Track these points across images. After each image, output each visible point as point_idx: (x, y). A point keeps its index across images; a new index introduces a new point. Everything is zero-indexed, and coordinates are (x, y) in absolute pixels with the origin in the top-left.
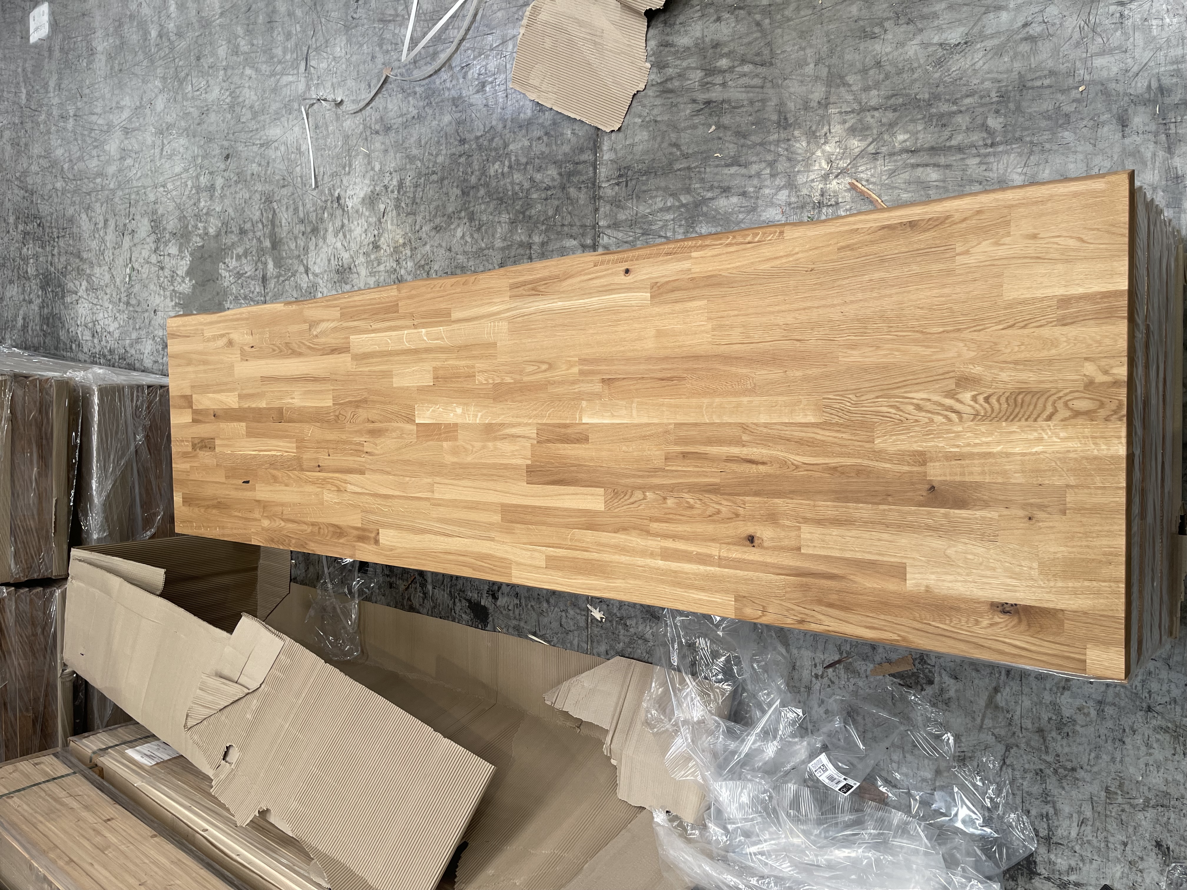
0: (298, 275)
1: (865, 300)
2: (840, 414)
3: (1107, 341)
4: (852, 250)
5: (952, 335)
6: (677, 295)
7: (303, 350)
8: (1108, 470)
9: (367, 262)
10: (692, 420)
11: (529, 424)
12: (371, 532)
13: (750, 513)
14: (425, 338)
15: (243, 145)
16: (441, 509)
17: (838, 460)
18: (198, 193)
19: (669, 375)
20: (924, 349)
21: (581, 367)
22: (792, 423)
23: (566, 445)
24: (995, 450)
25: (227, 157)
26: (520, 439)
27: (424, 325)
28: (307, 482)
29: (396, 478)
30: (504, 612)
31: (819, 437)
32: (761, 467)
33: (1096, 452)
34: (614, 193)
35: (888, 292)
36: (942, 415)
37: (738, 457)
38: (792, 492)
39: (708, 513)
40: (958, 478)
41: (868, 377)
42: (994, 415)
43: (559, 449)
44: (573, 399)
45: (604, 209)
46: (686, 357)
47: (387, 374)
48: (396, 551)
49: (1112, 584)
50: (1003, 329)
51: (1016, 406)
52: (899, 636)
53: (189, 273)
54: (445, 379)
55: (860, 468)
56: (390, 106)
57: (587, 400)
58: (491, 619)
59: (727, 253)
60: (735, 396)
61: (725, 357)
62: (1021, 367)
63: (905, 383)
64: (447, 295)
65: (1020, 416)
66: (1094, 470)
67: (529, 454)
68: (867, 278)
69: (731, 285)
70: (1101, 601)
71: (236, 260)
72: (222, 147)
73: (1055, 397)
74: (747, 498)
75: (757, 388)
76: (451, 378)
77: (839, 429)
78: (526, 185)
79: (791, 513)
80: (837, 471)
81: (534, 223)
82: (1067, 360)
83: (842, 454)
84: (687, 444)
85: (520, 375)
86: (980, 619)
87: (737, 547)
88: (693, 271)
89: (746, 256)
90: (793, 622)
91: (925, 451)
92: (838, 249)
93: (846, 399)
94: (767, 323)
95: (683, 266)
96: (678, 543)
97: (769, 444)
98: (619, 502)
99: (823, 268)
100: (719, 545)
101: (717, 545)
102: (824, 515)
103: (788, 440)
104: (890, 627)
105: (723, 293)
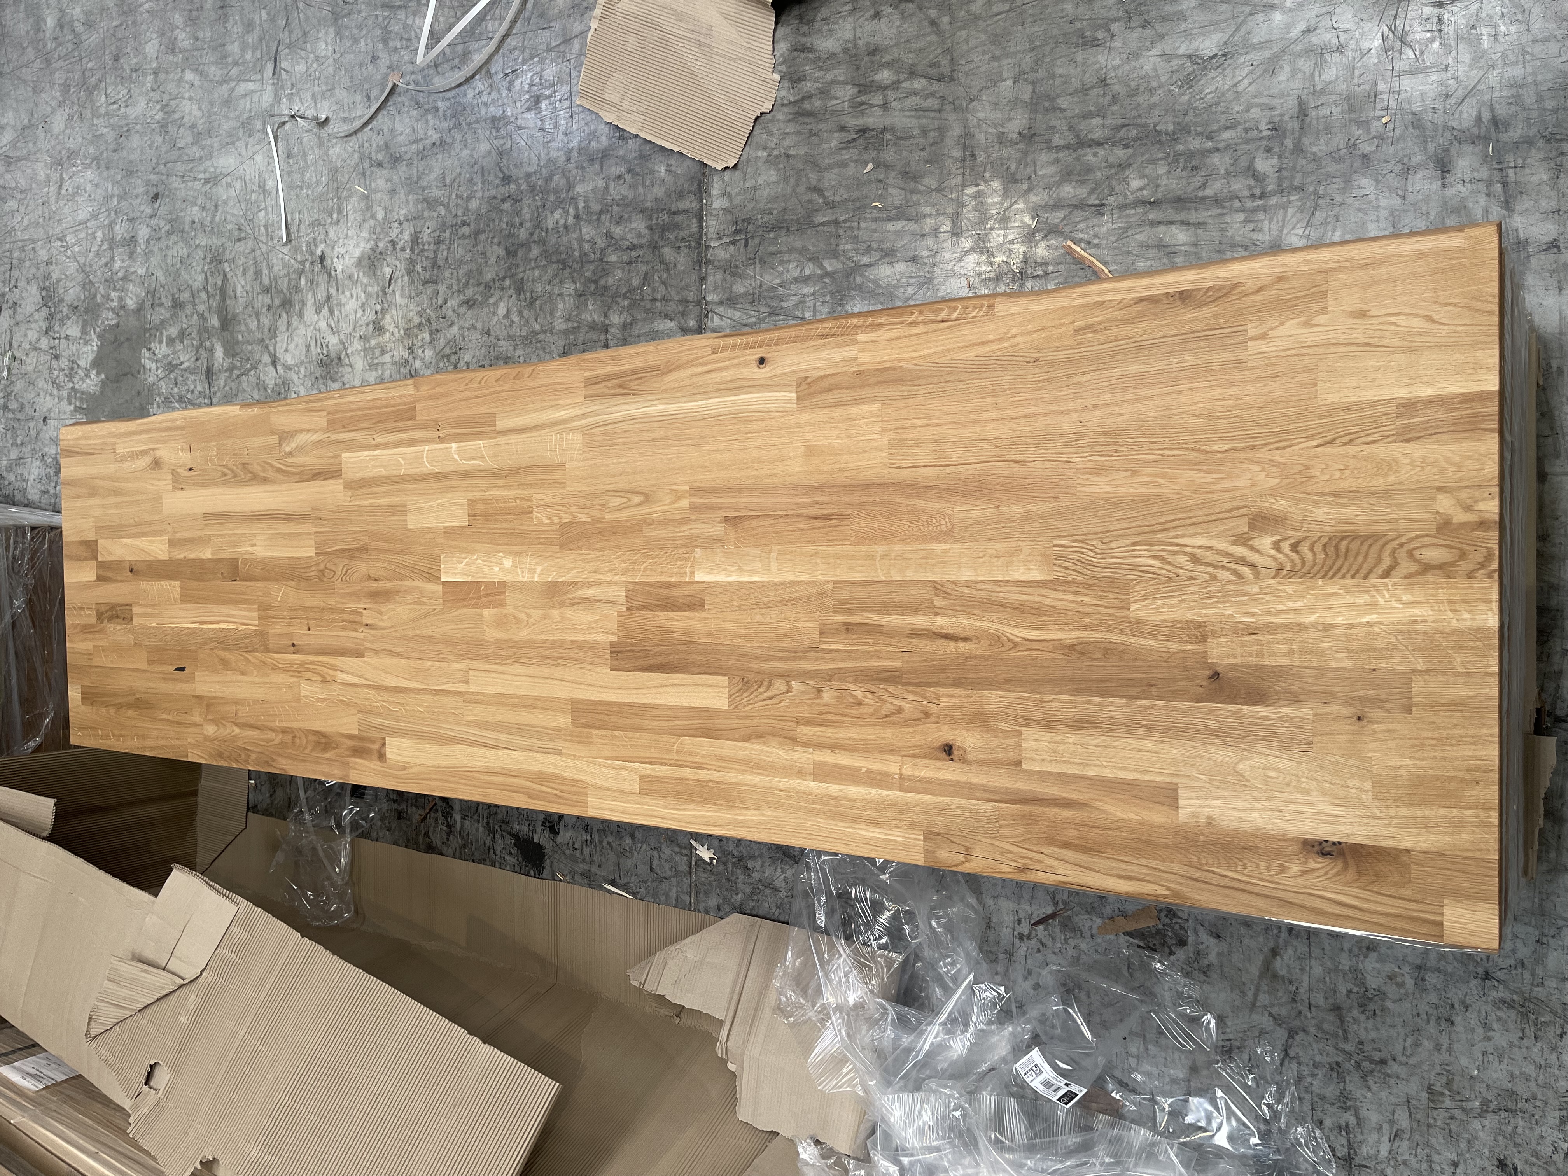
0: (261, 367)
2: (1078, 568)
3: (1470, 464)
4: (1095, 331)
5: (1243, 455)
6: (837, 395)
7: (270, 474)
8: (1472, 648)
9: (365, 350)
10: (859, 577)
11: (615, 583)
12: (373, 742)
13: (947, 711)
14: (456, 457)
15: (179, 180)
16: (480, 708)
17: (1078, 634)
18: (111, 248)
19: (825, 512)
20: (1202, 475)
21: (693, 500)
22: (1008, 581)
23: (671, 614)
24: (1306, 621)
25: (156, 197)
26: (601, 605)
27: (453, 438)
28: (274, 668)
29: (411, 663)
30: (568, 852)
31: (1047, 601)
32: (963, 646)
33: (1455, 623)
34: (728, 256)
35: (1149, 393)
36: (1229, 569)
37: (928, 630)
38: (1010, 681)
39: (883, 712)
40: (1253, 661)
41: (1120, 514)
42: (1304, 570)
43: (660, 620)
44: (681, 547)
45: (714, 277)
46: (850, 486)
47: (399, 510)
48: (411, 771)
49: (1481, 813)
50: (1317, 446)
51: (1338, 556)
52: (1168, 889)
53: (98, 363)
54: (487, 517)
55: (1109, 646)
56: (399, 128)
57: (701, 548)
58: (548, 862)
59: (910, 335)
60: (924, 543)
61: (909, 486)
62: (1345, 501)
63: (1174, 524)
64: (491, 394)
65: (1343, 571)
66: (1452, 648)
67: (614, 627)
68: (1117, 372)
69: (916, 382)
70: (1465, 836)
71: (167, 345)
72: (148, 183)
73: (1394, 544)
74: (942, 690)
75: (956, 530)
76: (496, 515)
77: (1077, 589)
78: (601, 243)
79: (1009, 711)
80: (1075, 650)
81: (612, 297)
82: (1412, 490)
83: (1082, 625)
84: (851, 611)
85: (601, 510)
86: (1287, 865)
87: (927, 762)
88: (860, 361)
89: (938, 340)
90: (1010, 870)
91: (1204, 622)
92: (1075, 331)
93: (1088, 547)
94: (970, 437)
95: (845, 354)
96: (839, 756)
97: (975, 612)
98: (751, 697)
99: (1052, 358)
100: (901, 758)
101: (897, 758)
102: (1056, 715)
103: (1002, 606)
104: (1155, 876)
105: (906, 393)
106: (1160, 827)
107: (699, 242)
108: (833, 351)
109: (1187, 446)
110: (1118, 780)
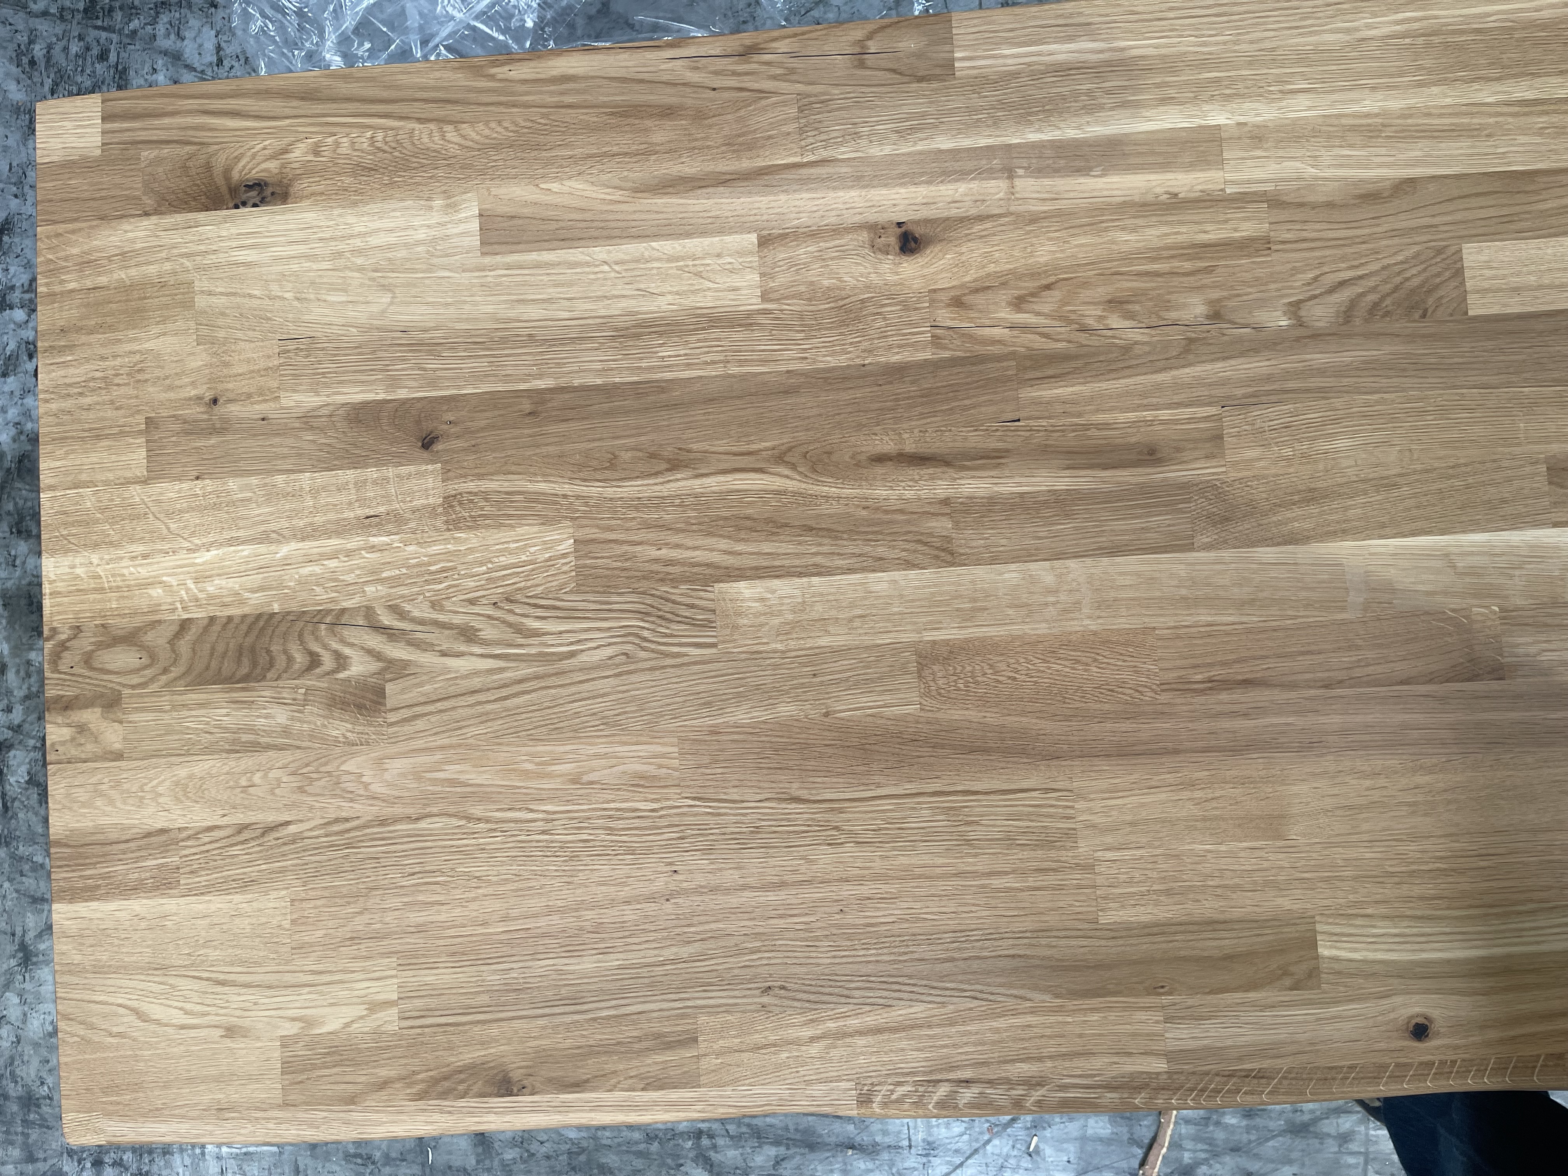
1: (613, 903)
2: (669, 607)
3: (82, 795)
4: (658, 1036)
5: (398, 810)
6: (1207, 946)
8: (73, 524)
10: (1129, 562)
13: (915, 316)
17: (665, 490)
19: (1224, 696)
20: (463, 777)
22: (800, 575)
24: (293, 545)
31: (724, 544)
32: (887, 445)
33: (95, 558)
35: (555, 919)
36: (413, 620)
37: (963, 467)
38: (788, 391)
39: (1057, 294)
40: (372, 473)
41: (597, 705)
42: (300, 624)
46: (1166, 752)
50: (288, 823)
51: (253, 649)
52: (492, 77)
55: (608, 474)
59: (1040, 1059)
60: (982, 640)
61: (1023, 752)
62: (245, 737)
63: (504, 692)
65: (244, 627)
66: (97, 522)
68: (614, 961)
69: (1015, 963)
70: (75, 251)
73: (175, 672)
74: (927, 355)
75: (913, 667)
77: (670, 569)
80: (669, 461)
82: (156, 754)
83: (657, 506)
84: (1144, 490)
86: (310, 158)
87: (954, 212)
88: (1157, 1017)
89: (975, 1044)
90: (774, 45)
91: (449, 530)
92: (695, 1040)
93: (653, 646)
94: (894, 849)
95: (1197, 1032)
96: (1159, 190)
97: (864, 513)
98: (1398, 279)
99: (736, 993)
100: (1012, 209)
101: (1021, 208)
102: (699, 341)
103: (811, 529)
104: (513, 94)
105: (1043, 942)
106: (509, 177)
108: (1229, 1043)
109: (489, 826)
110: (582, 243)
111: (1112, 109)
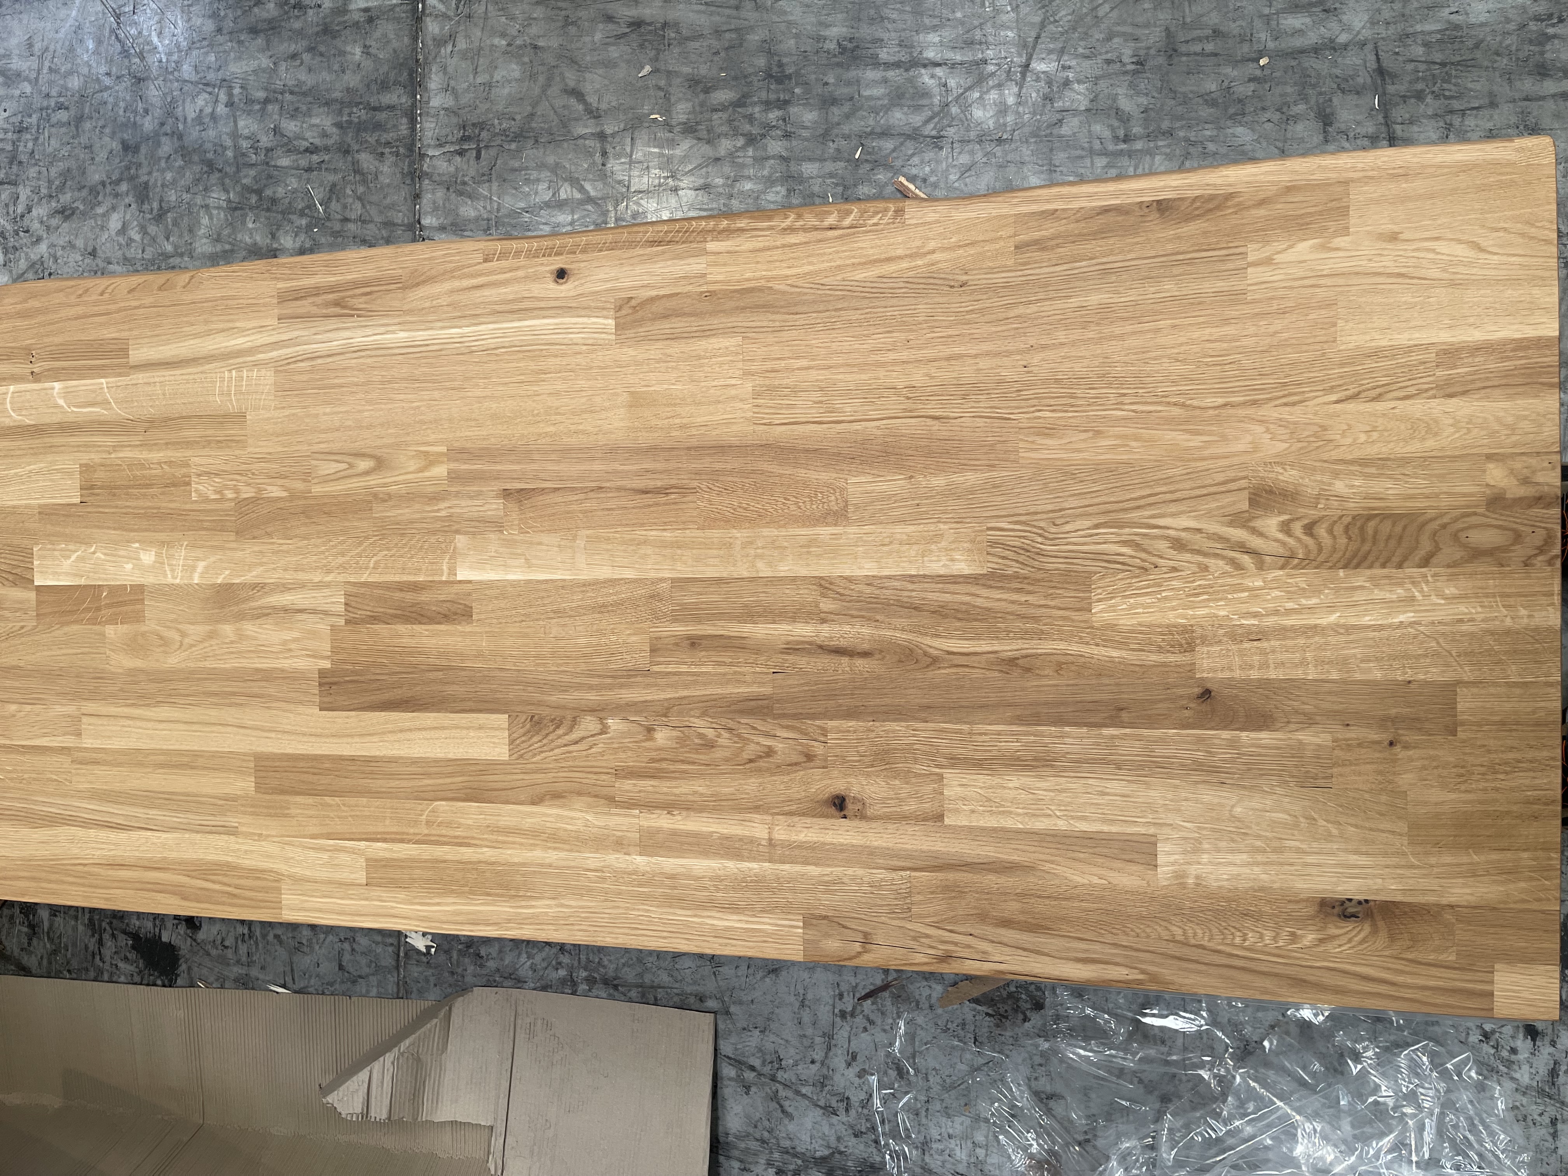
1: (1073, 343)
2: (1021, 558)
3: (1526, 426)
4: (1043, 249)
5: (1241, 412)
6: (678, 324)
8: (1529, 652)
10: (711, 572)
11: (328, 585)
13: (837, 751)
14: (61, 402)
16: (99, 771)
17: (1020, 644)
19: (659, 484)
20: (1188, 437)
21: (453, 466)
22: (924, 576)
23: (417, 628)
24: (1325, 622)
26: (304, 616)
27: (56, 375)
30: (214, 952)
31: (979, 602)
32: (861, 664)
33: (1508, 622)
35: (1118, 331)
36: (1223, 558)
37: (810, 643)
38: (925, 708)
39: (745, 756)
40: (1254, 674)
41: (1079, 488)
42: (1321, 558)
43: (401, 636)
44: (434, 532)
46: (696, 448)
49: (1540, 854)
50: (1337, 402)
51: (1363, 540)
52: (1143, 972)
54: (113, 489)
55: (1062, 659)
57: (467, 534)
58: (184, 967)
59: (784, 246)
60: (804, 526)
61: (782, 449)
62: (1373, 470)
63: (1151, 500)
64: (119, 311)
65: (1370, 558)
66: (1506, 653)
67: (326, 647)
68: (1074, 302)
69: (793, 309)
70: (1523, 885)
73: (1434, 525)
74: (831, 724)
75: (851, 509)
76: (129, 487)
77: (1020, 586)
78: (265, 141)
79: (924, 748)
80: (1017, 665)
81: (283, 213)
82: (1455, 458)
83: (1026, 633)
84: (698, 619)
85: (304, 481)
86: (1299, 932)
87: (809, 820)
88: (710, 278)
89: (825, 254)
90: (926, 960)
91: (1191, 626)
92: (1016, 247)
93: (1035, 530)
94: (870, 385)
95: (687, 268)
96: (679, 818)
97: (878, 617)
98: (545, 741)
99: (985, 282)
100: (770, 818)
101: (765, 817)
102: (990, 751)
103: (915, 608)
104: (1127, 957)
105: (777, 324)
106: (1132, 893)
107: (411, 148)
108: (669, 263)
109: (1168, 400)
110: (1076, 834)
111: (704, 877)
